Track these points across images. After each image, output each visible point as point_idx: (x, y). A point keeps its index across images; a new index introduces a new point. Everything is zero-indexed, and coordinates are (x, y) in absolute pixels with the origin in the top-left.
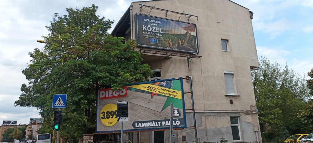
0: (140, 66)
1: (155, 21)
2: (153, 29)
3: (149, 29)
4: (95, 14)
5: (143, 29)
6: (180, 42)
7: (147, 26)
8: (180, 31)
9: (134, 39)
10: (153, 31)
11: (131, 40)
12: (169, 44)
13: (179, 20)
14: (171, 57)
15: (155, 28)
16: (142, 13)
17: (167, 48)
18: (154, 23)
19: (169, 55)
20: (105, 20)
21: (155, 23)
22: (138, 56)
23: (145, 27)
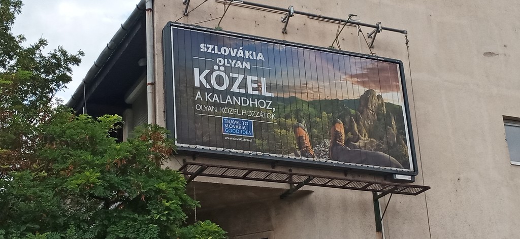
0: (184, 230)
1: (240, 53)
2: (232, 81)
3: (220, 81)
4: (7, 28)
5: (197, 84)
6: (340, 128)
7: (213, 71)
8: (339, 90)
9: (161, 123)
10: (235, 89)
11: (146, 125)
12: (300, 140)
13: (335, 46)
14: (310, 192)
15: (241, 77)
16: (192, 21)
17: (292, 156)
18: (237, 58)
19: (300, 185)
20: (46, 52)
21: (242, 60)
22: (176, 189)
23: (204, 74)
